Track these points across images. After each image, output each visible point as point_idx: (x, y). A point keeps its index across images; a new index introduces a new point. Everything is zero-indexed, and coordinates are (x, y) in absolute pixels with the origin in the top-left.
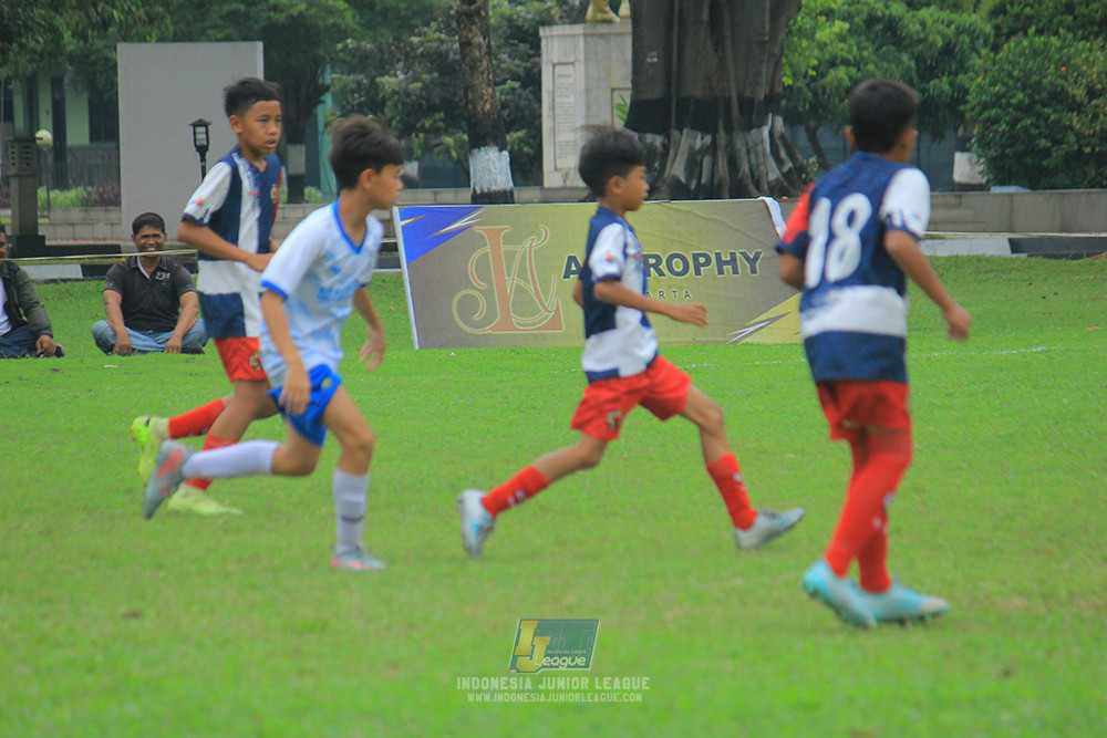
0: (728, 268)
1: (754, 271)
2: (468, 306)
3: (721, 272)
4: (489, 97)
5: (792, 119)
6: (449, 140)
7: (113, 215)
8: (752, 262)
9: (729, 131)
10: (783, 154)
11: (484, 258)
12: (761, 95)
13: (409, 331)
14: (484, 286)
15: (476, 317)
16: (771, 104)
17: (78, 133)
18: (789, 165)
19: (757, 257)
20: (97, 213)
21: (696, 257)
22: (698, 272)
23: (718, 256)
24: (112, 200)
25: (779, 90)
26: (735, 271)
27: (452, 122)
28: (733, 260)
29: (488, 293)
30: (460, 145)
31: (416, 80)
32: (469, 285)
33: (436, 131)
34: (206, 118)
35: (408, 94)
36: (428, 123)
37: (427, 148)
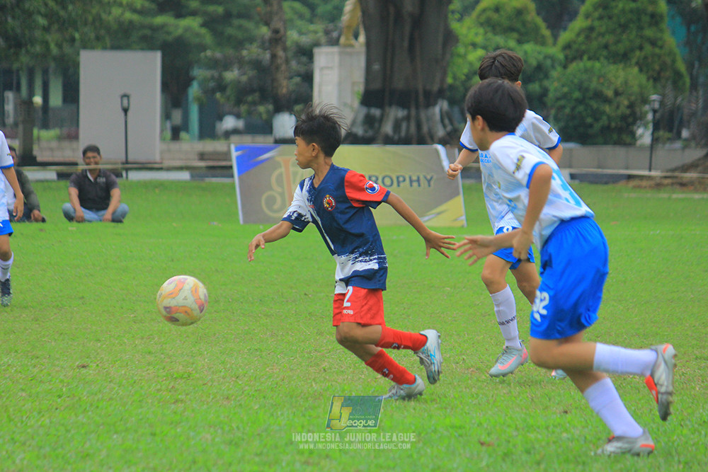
0: (415, 184)
1: (429, 185)
2: (271, 201)
3: (411, 185)
4: (286, 86)
5: (452, 102)
6: (261, 109)
7: (74, 145)
8: (429, 181)
9: (417, 108)
10: (447, 121)
11: (281, 175)
12: (435, 88)
13: (237, 214)
14: (280, 190)
15: (276, 207)
16: (441, 94)
17: (56, 100)
18: (449, 128)
19: (431, 178)
20: (66, 144)
21: (398, 178)
22: (399, 186)
23: (410, 178)
24: (74, 136)
25: (445, 86)
26: (419, 185)
27: (264, 98)
28: (418, 180)
29: (282, 195)
30: (268, 112)
31: (244, 74)
32: (271, 188)
33: (254, 103)
34: (128, 92)
35: (239, 82)
36: (250, 98)
37: (249, 113)
